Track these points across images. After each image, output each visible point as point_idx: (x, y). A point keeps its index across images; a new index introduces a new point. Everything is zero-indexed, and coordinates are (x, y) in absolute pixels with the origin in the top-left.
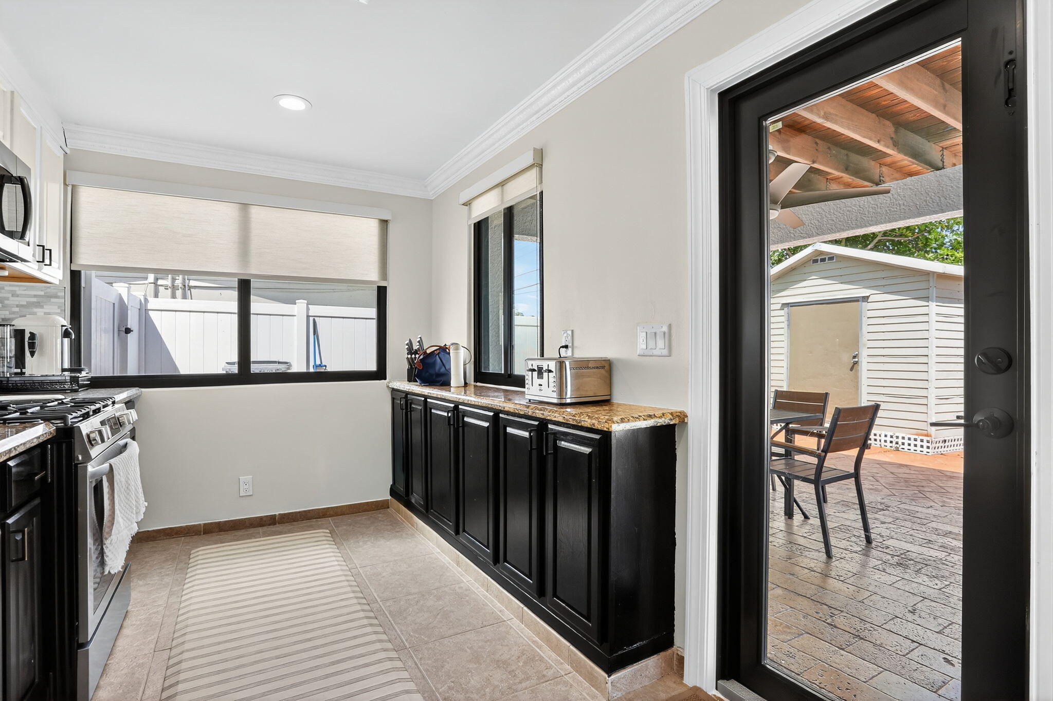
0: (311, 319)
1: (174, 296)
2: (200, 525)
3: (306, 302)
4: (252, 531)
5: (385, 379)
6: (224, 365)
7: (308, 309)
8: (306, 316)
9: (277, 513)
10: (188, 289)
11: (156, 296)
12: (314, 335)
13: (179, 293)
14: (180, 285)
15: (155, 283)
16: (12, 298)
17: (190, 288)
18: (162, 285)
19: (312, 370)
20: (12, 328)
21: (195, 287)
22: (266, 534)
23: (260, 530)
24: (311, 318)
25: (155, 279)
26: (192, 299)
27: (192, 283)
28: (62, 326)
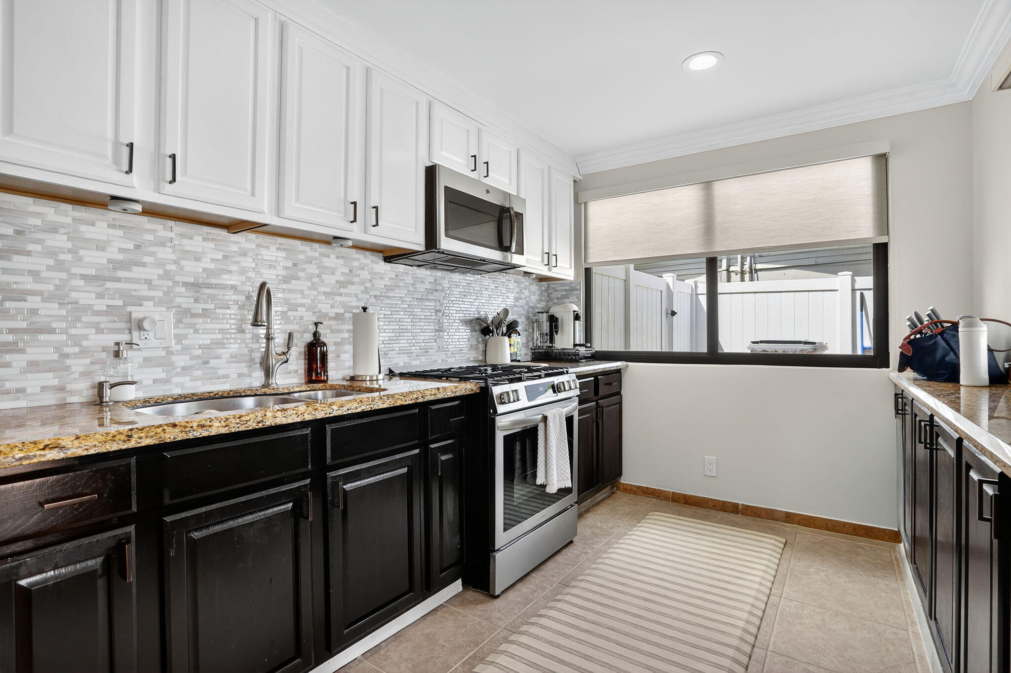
0: (858, 293)
1: (742, 280)
2: (669, 492)
3: (851, 273)
4: (714, 512)
5: (889, 367)
6: (749, 343)
7: (853, 282)
8: (851, 290)
9: (740, 503)
10: (755, 273)
11: (729, 280)
12: (862, 311)
13: (747, 276)
14: (748, 270)
15: (728, 270)
16: (554, 293)
17: (756, 271)
18: (733, 272)
19: (859, 352)
20: (548, 314)
21: (761, 270)
22: (721, 522)
23: (721, 514)
24: (857, 291)
25: (727, 266)
26: (758, 280)
27: (759, 266)
28: (574, 311)
